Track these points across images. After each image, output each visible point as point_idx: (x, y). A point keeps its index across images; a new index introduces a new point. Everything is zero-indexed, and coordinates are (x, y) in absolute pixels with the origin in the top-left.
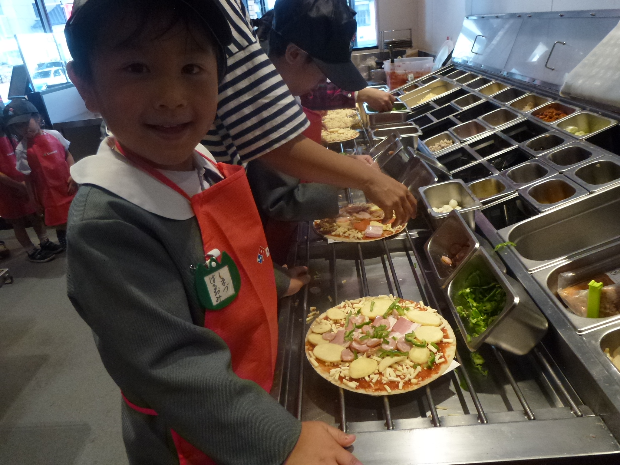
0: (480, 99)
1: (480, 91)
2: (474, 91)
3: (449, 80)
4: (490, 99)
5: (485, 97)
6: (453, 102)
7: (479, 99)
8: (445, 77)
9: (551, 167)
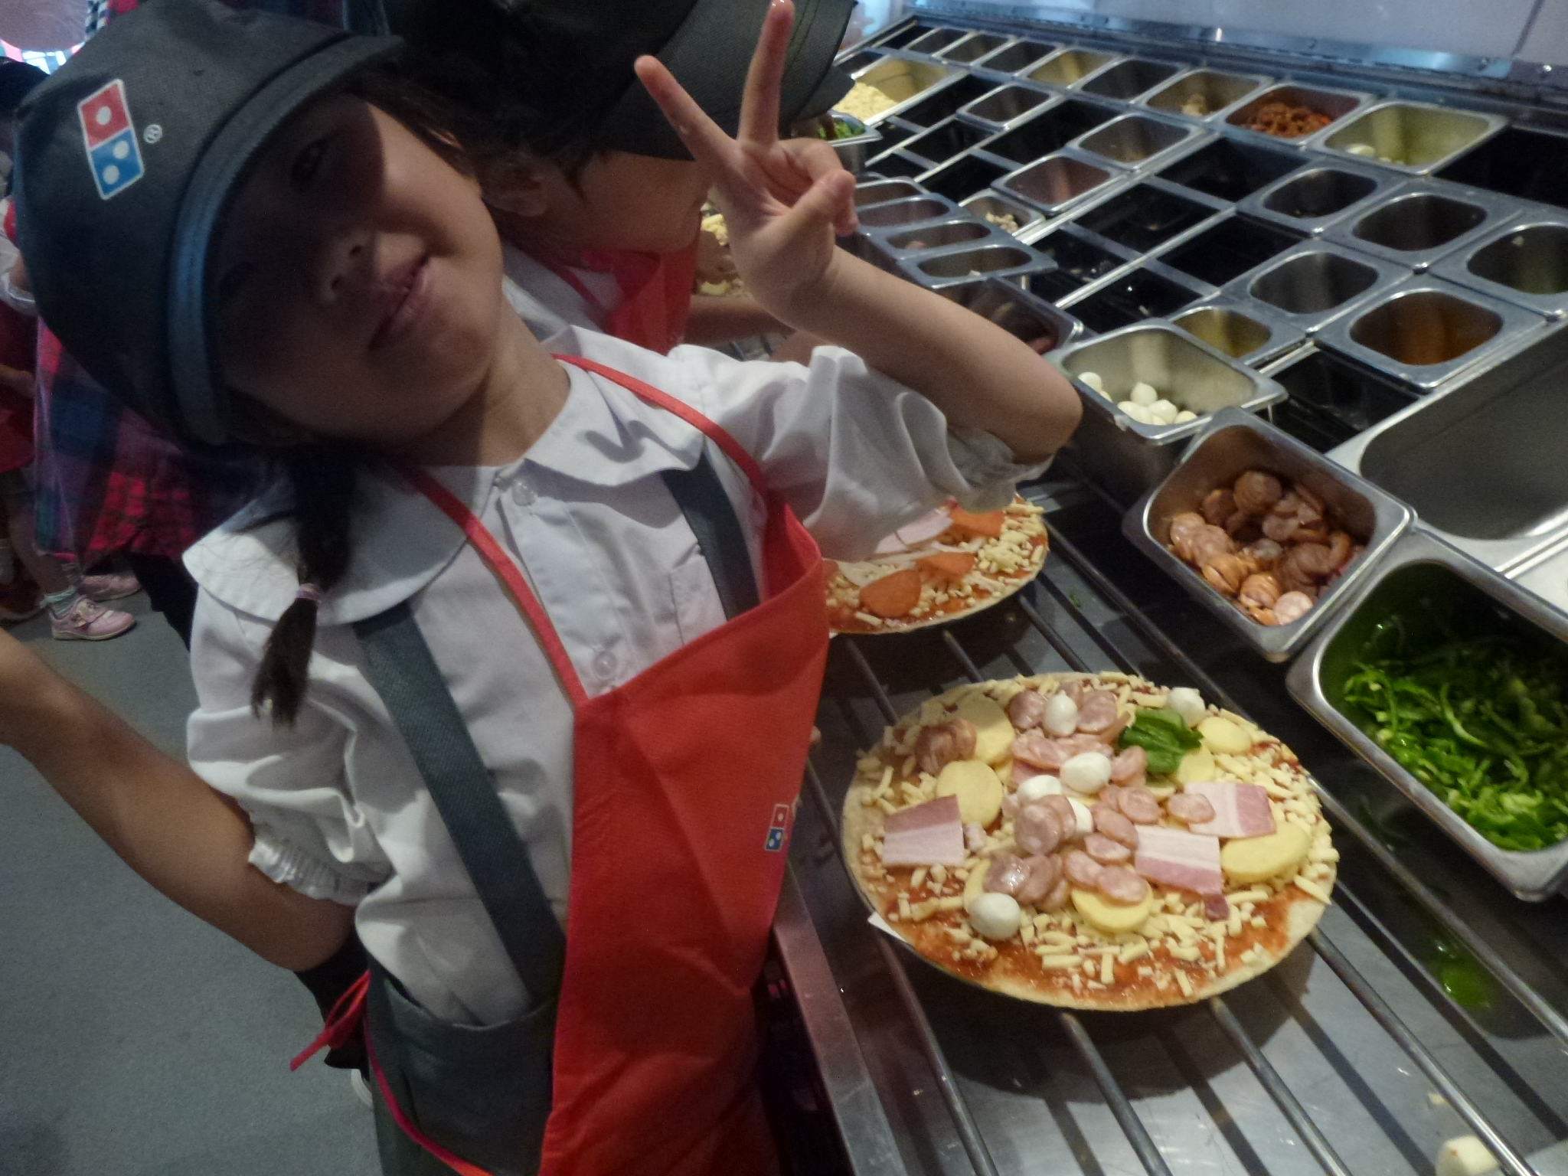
0: (1044, 97)
1: (1031, 76)
2: (1013, 79)
3: (921, 57)
4: (1077, 95)
5: (1059, 91)
6: (963, 111)
7: (1040, 98)
8: (905, 49)
9: (1378, 257)
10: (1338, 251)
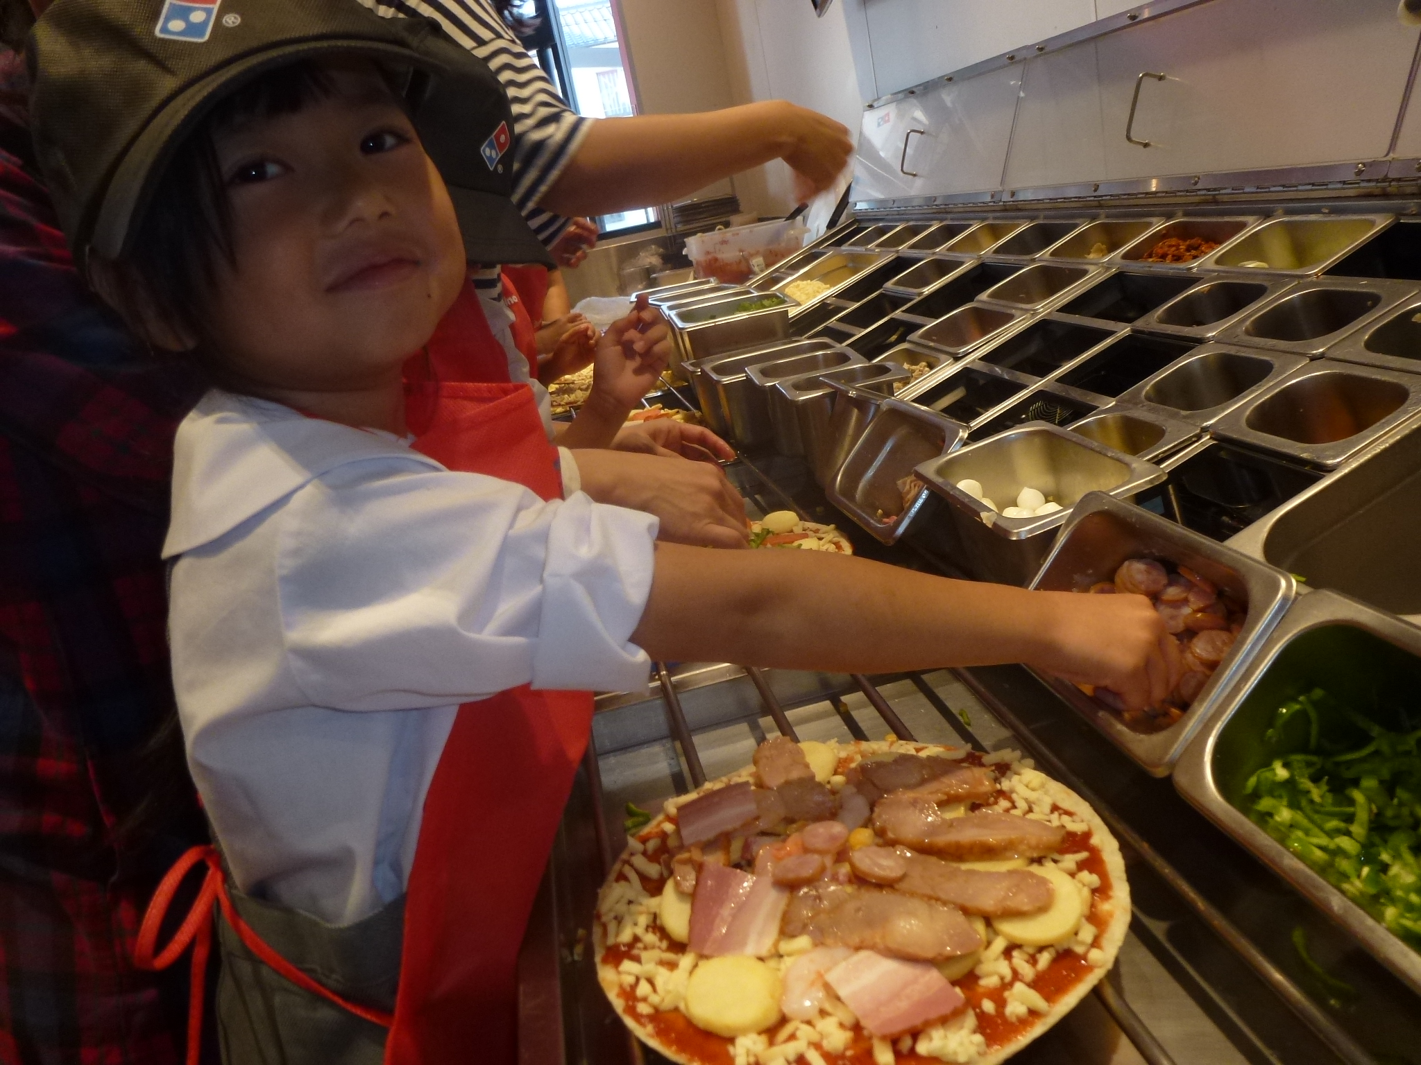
0: (959, 264)
1: (949, 249)
4: (988, 258)
5: (972, 258)
6: (889, 285)
7: (956, 264)
8: (845, 246)
9: (1272, 350)
10: (1232, 351)
